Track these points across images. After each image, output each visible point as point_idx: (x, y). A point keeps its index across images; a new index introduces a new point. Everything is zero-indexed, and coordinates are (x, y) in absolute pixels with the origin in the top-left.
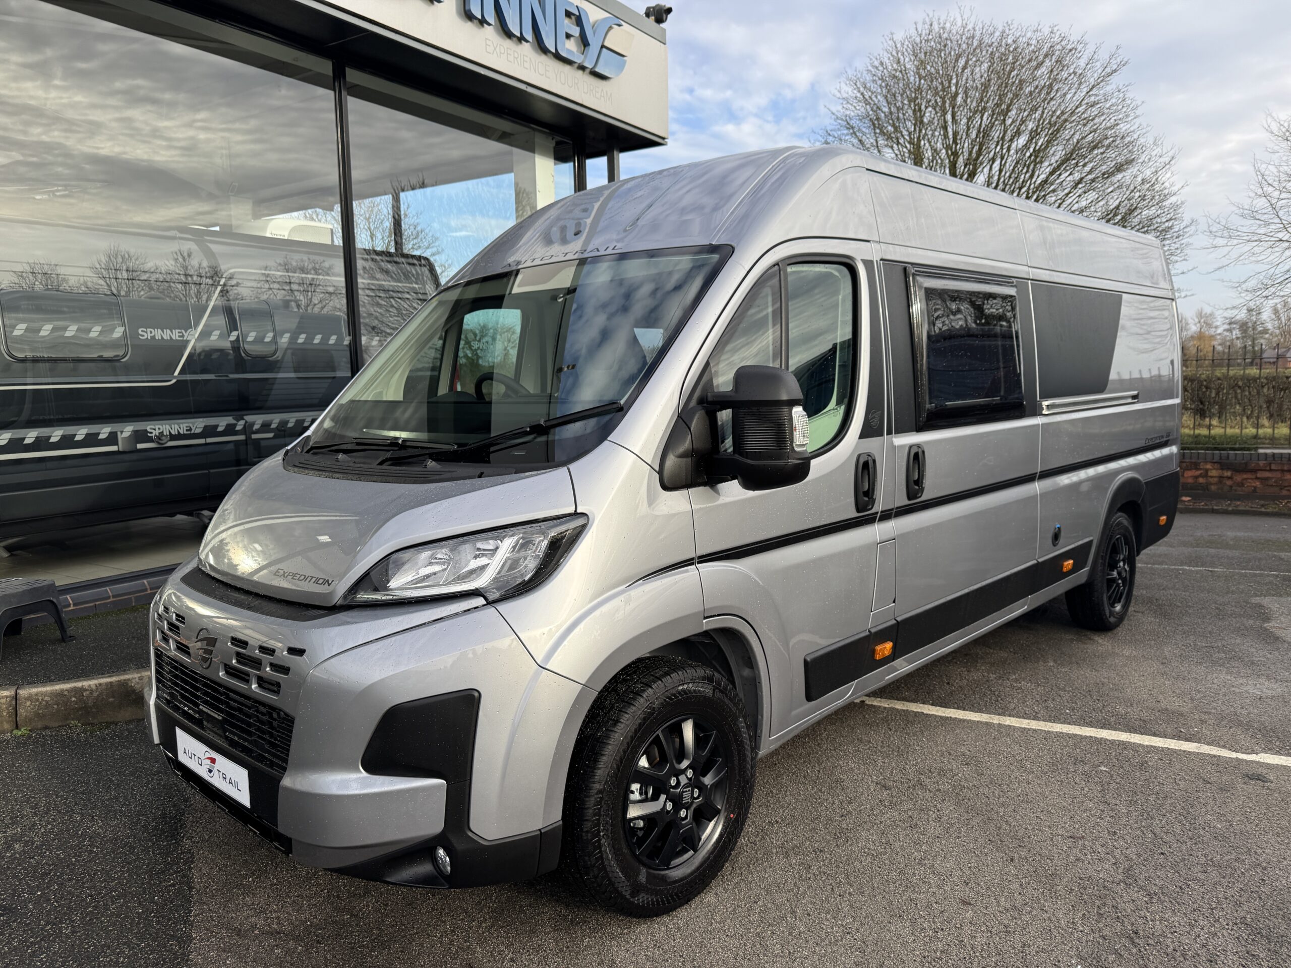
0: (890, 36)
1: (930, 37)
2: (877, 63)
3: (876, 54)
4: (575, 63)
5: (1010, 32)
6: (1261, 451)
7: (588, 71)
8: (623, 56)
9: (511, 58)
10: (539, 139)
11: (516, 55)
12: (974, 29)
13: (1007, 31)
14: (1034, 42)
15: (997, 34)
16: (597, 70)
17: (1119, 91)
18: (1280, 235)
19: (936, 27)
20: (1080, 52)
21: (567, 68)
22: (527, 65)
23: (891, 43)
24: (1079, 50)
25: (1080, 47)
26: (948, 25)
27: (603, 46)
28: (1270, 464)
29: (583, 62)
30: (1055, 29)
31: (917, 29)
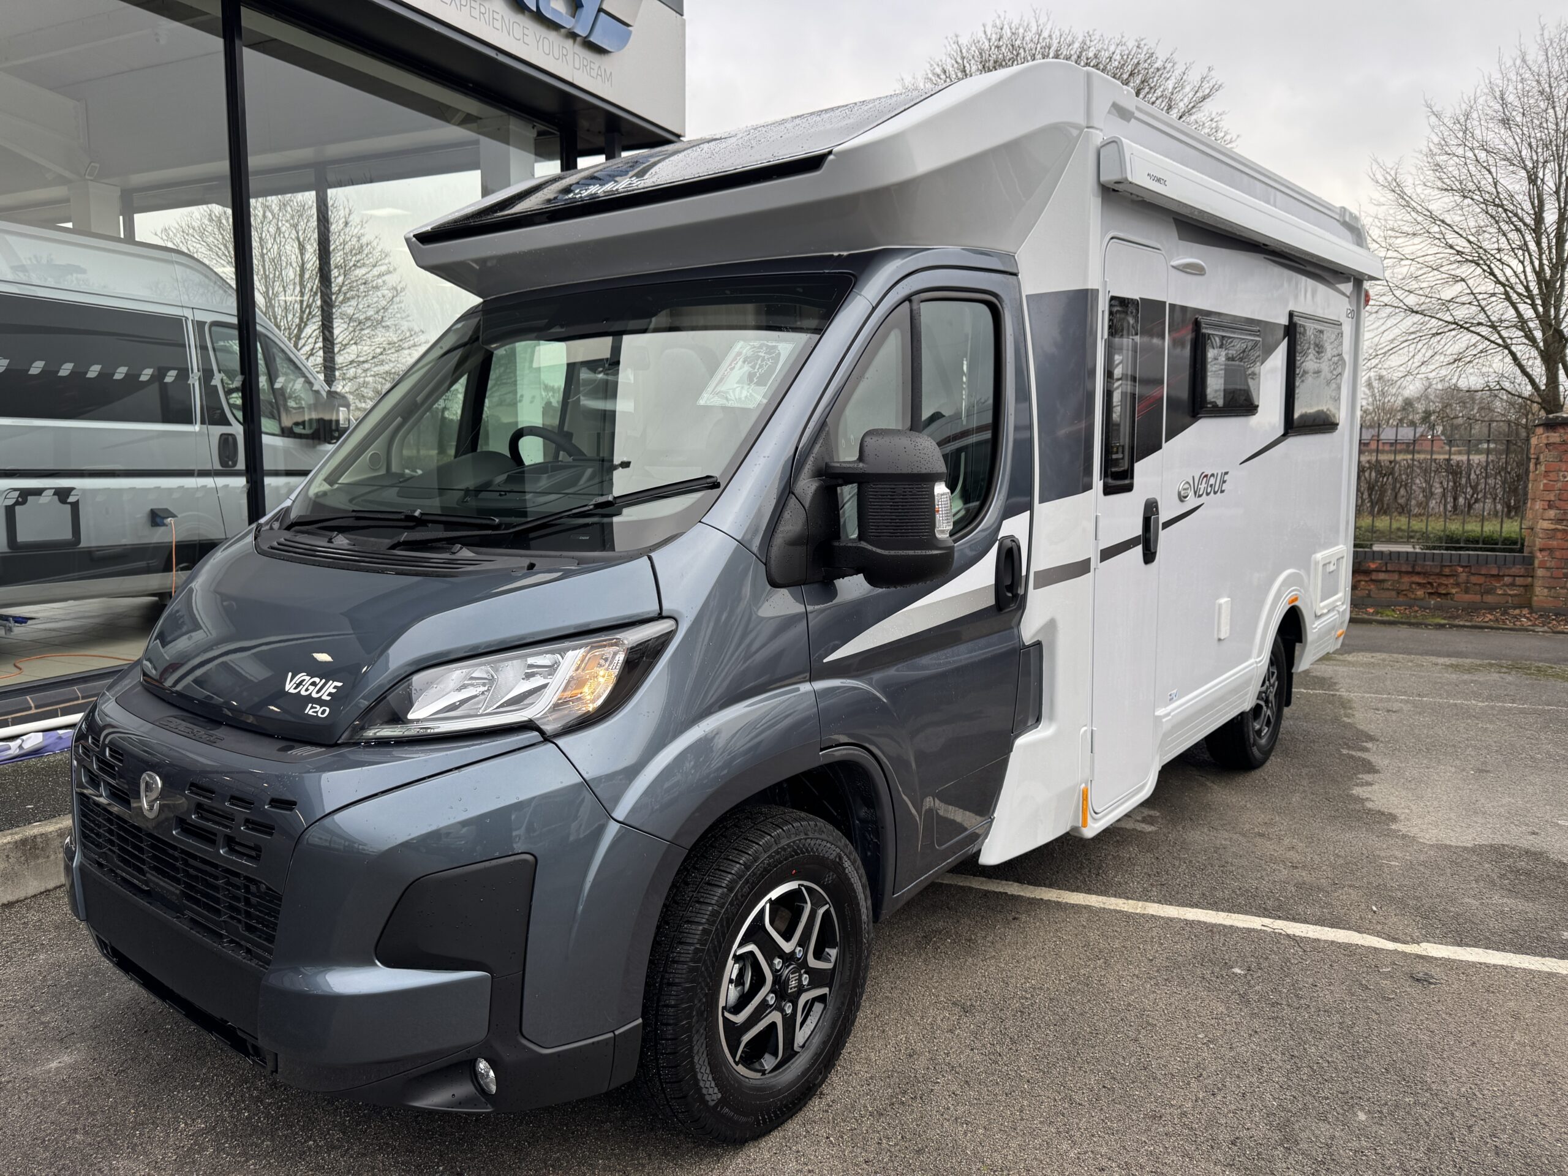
0: (954, 38)
1: (1001, 43)
2: (938, 70)
3: (937, 60)
4: (564, 27)
5: (1092, 43)
6: (1377, 548)
7: (578, 39)
8: (627, 25)
9: (476, 13)
10: (515, 126)
11: (483, 10)
12: (1050, 36)
13: (1088, 43)
14: (1118, 57)
15: (1076, 45)
16: (592, 39)
17: (1211, 120)
18: (1386, 299)
19: (1007, 33)
20: (1168, 72)
21: (553, 36)
22: (498, 24)
23: (955, 47)
24: (1167, 69)
25: (1169, 66)
26: (1021, 31)
27: (600, 10)
28: (1386, 564)
29: (573, 27)
30: (1142, 46)
31: (985, 32)
